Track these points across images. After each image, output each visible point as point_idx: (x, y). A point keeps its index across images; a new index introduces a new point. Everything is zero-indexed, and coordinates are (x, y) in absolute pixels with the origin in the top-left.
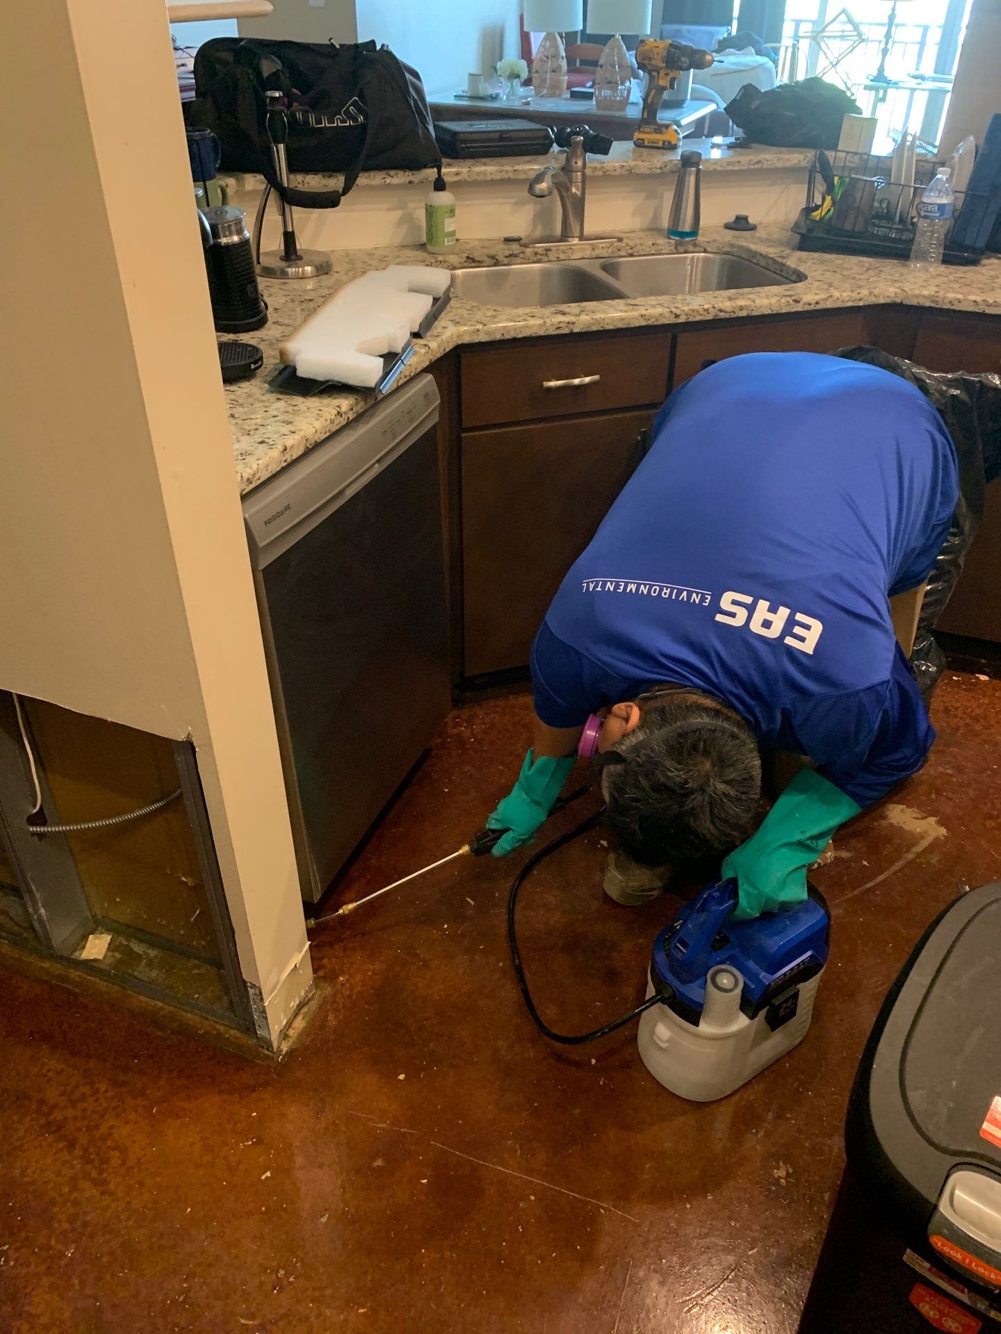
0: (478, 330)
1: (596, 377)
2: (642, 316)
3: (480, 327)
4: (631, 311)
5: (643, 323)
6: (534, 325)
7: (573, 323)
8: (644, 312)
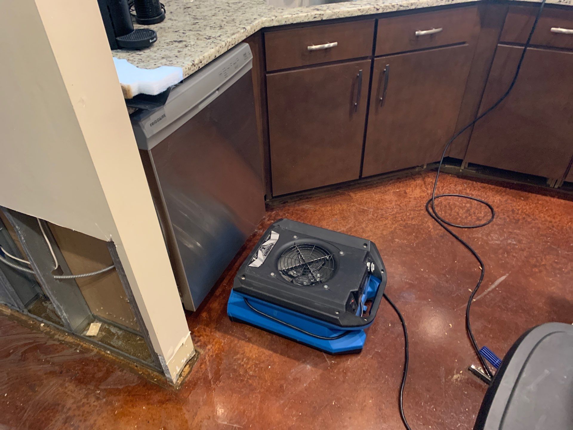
0: (273, 20)
1: (336, 43)
2: (359, 10)
3: (274, 18)
4: (353, 7)
5: (360, 14)
6: (302, 16)
7: (323, 15)
8: (360, 8)
